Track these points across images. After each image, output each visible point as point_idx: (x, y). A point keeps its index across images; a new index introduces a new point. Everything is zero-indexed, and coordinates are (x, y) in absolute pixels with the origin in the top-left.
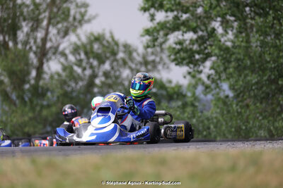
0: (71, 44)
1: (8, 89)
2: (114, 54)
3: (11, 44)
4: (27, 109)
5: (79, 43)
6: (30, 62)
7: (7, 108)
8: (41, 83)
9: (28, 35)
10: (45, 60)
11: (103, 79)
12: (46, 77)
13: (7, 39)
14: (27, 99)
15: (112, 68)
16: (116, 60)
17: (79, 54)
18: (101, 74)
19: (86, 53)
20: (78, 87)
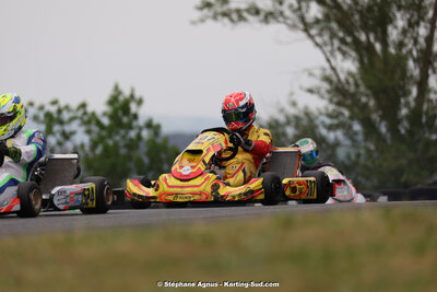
1: (375, 117)
4: (404, 147)
6: (408, 75)
7: (372, 147)
8: (425, 107)
9: (404, 32)
10: (430, 72)
12: (433, 97)
13: (372, 38)
14: (403, 131)
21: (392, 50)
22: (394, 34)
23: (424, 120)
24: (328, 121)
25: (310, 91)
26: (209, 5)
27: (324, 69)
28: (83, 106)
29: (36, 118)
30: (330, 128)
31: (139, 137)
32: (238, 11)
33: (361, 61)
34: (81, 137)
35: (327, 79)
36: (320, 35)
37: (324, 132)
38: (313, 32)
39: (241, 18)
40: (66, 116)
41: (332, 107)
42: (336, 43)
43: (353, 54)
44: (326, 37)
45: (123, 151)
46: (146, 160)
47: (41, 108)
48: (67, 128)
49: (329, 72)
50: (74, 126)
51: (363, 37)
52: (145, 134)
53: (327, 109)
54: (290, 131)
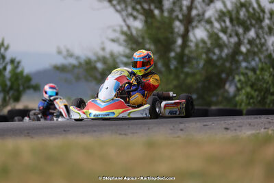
0: (216, 11)
2: (260, 20)
3: (156, 12)
4: (172, 77)
5: (224, 10)
6: (176, 30)
8: (187, 51)
9: (174, 3)
10: (190, 28)
11: (248, 47)
12: (192, 45)
13: (152, 7)
14: (172, 67)
15: (258, 36)
16: (262, 28)
17: (224, 21)
18: (246, 41)
19: (231, 21)
20: (224, 55)
21: (166, 14)
23: (185, 59)
24: (125, 60)
25: (113, 41)
27: (121, 27)
31: (5, 68)
33: (146, 22)
35: (123, 33)
36: (119, 3)
38: (115, 2)
42: (130, 10)
43: (141, 17)
44: (123, 6)
46: (8, 83)
51: (146, 6)
52: (9, 68)
53: (124, 52)
54: (100, 66)
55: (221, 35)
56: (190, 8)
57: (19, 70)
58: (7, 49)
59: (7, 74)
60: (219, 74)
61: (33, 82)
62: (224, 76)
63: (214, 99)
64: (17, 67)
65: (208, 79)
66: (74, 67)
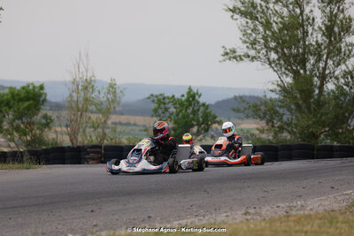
21: (308, 73)
22: (309, 66)
24: (280, 104)
25: (272, 91)
26: (227, 54)
27: (278, 82)
28: (173, 96)
29: (153, 101)
30: (280, 107)
31: (198, 110)
32: (240, 56)
33: (294, 78)
34: (172, 110)
35: (278, 85)
36: (276, 66)
37: (278, 109)
38: (273, 65)
39: (241, 59)
40: (167, 101)
41: (281, 98)
42: (283, 69)
43: (291, 75)
44: (279, 67)
45: (191, 116)
46: (201, 120)
47: (157, 97)
48: (167, 106)
49: (280, 83)
50: (170, 105)
51: (295, 68)
52: (202, 109)
53: (279, 98)
54: (263, 108)
55: (345, 87)
56: (324, 69)
57: (209, 110)
58: (200, 96)
59: (200, 113)
60: (344, 114)
61: (218, 119)
62: (347, 114)
63: (341, 131)
64: (207, 109)
65: (336, 117)
66: (245, 109)
